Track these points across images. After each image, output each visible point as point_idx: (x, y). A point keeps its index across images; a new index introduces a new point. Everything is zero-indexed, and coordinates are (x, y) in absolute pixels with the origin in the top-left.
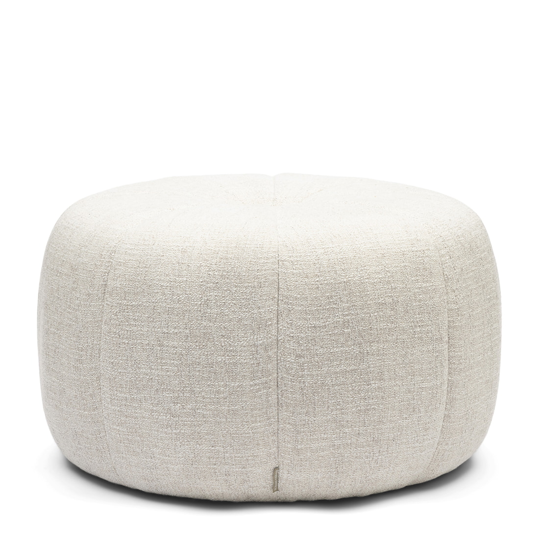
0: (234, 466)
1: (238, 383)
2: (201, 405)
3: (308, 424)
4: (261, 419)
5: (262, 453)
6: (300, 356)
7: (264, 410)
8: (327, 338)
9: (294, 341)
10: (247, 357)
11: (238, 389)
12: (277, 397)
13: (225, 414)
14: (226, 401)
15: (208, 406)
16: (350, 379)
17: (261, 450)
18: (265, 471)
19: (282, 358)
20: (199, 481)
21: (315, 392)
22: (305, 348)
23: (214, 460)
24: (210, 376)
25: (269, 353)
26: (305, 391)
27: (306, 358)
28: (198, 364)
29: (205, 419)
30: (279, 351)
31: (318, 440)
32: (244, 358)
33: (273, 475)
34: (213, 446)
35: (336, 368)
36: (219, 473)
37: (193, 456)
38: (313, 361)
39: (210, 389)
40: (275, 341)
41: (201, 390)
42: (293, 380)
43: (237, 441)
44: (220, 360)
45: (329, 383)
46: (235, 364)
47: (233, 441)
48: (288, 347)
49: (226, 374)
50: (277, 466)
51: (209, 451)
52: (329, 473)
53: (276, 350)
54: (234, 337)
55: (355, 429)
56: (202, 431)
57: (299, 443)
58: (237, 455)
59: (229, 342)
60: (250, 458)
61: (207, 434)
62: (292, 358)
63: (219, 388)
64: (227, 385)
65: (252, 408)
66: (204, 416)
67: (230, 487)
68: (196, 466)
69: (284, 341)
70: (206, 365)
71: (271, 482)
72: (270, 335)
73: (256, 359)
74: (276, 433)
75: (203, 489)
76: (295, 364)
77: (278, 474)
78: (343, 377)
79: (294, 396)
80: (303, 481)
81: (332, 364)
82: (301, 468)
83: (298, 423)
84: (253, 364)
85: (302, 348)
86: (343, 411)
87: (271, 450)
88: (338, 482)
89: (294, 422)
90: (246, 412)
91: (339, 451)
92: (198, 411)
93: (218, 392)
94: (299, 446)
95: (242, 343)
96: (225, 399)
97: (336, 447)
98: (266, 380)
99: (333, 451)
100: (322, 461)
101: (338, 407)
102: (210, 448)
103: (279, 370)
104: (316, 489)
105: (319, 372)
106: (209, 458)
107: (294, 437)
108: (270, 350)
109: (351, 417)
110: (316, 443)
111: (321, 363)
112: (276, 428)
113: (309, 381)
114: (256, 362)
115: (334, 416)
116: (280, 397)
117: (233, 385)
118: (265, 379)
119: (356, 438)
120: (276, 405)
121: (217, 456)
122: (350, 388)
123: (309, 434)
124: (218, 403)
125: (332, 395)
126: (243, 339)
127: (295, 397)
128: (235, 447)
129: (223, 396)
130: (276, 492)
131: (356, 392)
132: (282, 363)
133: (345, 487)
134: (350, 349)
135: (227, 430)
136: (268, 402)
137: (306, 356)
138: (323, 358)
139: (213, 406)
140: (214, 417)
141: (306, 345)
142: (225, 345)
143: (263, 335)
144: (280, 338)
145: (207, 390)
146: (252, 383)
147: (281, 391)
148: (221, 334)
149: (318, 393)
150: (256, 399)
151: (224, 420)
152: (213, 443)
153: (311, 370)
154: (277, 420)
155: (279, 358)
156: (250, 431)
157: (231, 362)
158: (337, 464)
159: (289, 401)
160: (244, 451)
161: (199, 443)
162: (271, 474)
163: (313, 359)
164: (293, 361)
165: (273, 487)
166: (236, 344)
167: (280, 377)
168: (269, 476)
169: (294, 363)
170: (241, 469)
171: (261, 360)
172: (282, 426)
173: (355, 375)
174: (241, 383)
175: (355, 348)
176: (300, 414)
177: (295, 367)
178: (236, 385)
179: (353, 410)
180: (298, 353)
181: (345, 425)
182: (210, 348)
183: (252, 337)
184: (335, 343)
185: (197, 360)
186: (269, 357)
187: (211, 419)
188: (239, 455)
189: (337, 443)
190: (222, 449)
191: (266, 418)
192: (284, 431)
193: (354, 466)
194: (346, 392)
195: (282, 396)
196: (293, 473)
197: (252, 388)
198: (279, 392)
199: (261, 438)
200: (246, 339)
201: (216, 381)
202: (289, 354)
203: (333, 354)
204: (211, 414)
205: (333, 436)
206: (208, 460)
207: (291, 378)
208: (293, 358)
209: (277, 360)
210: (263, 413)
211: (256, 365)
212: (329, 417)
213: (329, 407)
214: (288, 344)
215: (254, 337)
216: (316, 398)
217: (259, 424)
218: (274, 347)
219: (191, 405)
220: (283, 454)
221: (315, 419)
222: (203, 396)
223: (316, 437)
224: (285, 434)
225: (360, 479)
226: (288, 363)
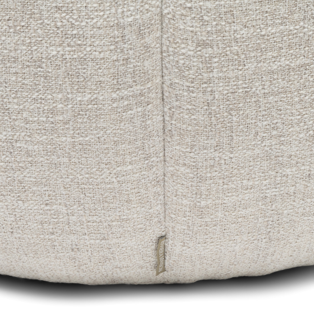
0: (86, 237)
1: (90, 96)
2: (23, 134)
3: (220, 164)
4: (134, 159)
5: (135, 216)
6: (204, 44)
7: (139, 143)
8: (254, 8)
9: (193, 16)
10: (105, 48)
11: (90, 106)
12: (162, 118)
13: (67, 151)
14: (68, 129)
15: (36, 135)
16: (296, 82)
17: (133, 210)
18: (143, 243)
19: (171, 49)
20: (26, 258)
21: (231, 109)
22: (214, 29)
23: (51, 227)
24: (37, 83)
25: (147, 40)
26: (213, 108)
27: (215, 48)
28: (14, 62)
29: (30, 159)
30: (165, 36)
31: (236, 190)
32: (99, 49)
33: (157, 249)
34: (47, 204)
35: (271, 64)
36: (60, 247)
37: (13, 219)
38: (228, 53)
39: (38, 105)
40: (157, 17)
41: (21, 107)
42: (191, 89)
43: (91, 195)
44: (54, 53)
45: (258, 92)
46: (83, 61)
47: (82, 196)
48: (182, 27)
49: (67, 79)
50: (164, 234)
51: (41, 212)
52: (256, 242)
53: (159, 34)
54: (79, 11)
55: (303, 168)
56: (26, 179)
57: (204, 196)
58: (91, 219)
59: (71, 20)
60: (114, 223)
61: (36, 184)
62: (189, 49)
63: (55, 105)
64: (68, 98)
65: (116, 139)
66: (28, 154)
67: (82, 268)
68: (19, 235)
69: (174, 16)
70: (28, 63)
71: (153, 260)
72: (147, 6)
73: (122, 51)
74: (161, 181)
75: (33, 269)
76: (195, 60)
77: (164, 246)
78: (284, 79)
79: (193, 117)
80: (210, 256)
81: (264, 57)
82: (206, 237)
83: (200, 164)
84: (117, 60)
85: (209, 29)
86: (283, 139)
87: (152, 210)
88: (270, 254)
89: (194, 162)
90: (106, 146)
91: (274, 206)
92: (18, 145)
93: (53, 112)
94: (203, 203)
95: (95, 21)
96: (66, 123)
97: (268, 200)
98: (142, 90)
99: (263, 207)
100: (243, 224)
101: (274, 133)
102: (42, 206)
103: (165, 71)
104: (231, 267)
105: (240, 72)
106: (42, 223)
107: (194, 188)
108: (147, 34)
109: (297, 148)
110: (233, 195)
111: (243, 56)
112: (160, 173)
113: (221, 88)
114: (121, 57)
115: (266, 148)
116: (167, 118)
117: (79, 99)
118: (138, 87)
119: (304, 183)
120: (161, 134)
121: (56, 220)
122: (297, 99)
123: (221, 181)
124: (54, 130)
125: (264, 113)
126: (96, 14)
127: (195, 119)
128: (87, 205)
129: (61, 119)
130: (161, 274)
131: (307, 105)
132: (171, 58)
133: (281, 259)
134: (297, 27)
135: (71, 177)
136: (146, 129)
137: (215, 43)
138: (247, 46)
139: (45, 137)
140: (47, 155)
141: (215, 23)
142: (62, 26)
143: (135, 7)
144: (166, 11)
145: (32, 107)
146: (114, 95)
147: (170, 109)
148: (54, 5)
149: (238, 109)
150: (122, 124)
151: (66, 160)
152: (47, 198)
153: (225, 69)
154: (162, 158)
155: (165, 48)
156: (114, 180)
157: (75, 56)
158: (270, 226)
159: (185, 126)
160: (103, 211)
161: (23, 198)
162: (153, 247)
163: (228, 49)
164: (191, 53)
165: (157, 267)
166: (84, 24)
167: (168, 83)
168: (149, 250)
169: (194, 57)
170: (98, 241)
171: (131, 52)
172: (171, 169)
173: (305, 74)
174: (95, 96)
175: (306, 26)
176: (205, 149)
177: (195, 64)
178: (86, 99)
179: (301, 136)
180: (200, 38)
181: (285, 162)
182: (35, 31)
183: (113, 11)
184: (269, 18)
185: (12, 54)
186: (147, 47)
187: (41, 159)
188: (95, 218)
189: (270, 193)
190: (64, 210)
191: (143, 156)
192: (175, 178)
193: (300, 228)
194: (288, 105)
195: (171, 117)
196: (191, 244)
197: (115, 105)
198: (166, 110)
199: (133, 191)
200: (102, 13)
201: (48, 92)
202: (185, 41)
203: (266, 37)
204: (41, 149)
205: (265, 182)
206: (40, 227)
207: (188, 84)
208: (192, 49)
209: (162, 52)
210: (137, 148)
211: (121, 62)
212: (257, 151)
213: (257, 133)
214: (181, 22)
215: (116, 11)
216: (234, 119)
217: (130, 167)
218: (155, 28)
219: (4, 133)
220: (173, 216)
221: (232, 156)
222: (26, 119)
223: (233, 186)
224: (177, 183)
225: (308, 246)
226: (182, 57)
